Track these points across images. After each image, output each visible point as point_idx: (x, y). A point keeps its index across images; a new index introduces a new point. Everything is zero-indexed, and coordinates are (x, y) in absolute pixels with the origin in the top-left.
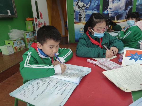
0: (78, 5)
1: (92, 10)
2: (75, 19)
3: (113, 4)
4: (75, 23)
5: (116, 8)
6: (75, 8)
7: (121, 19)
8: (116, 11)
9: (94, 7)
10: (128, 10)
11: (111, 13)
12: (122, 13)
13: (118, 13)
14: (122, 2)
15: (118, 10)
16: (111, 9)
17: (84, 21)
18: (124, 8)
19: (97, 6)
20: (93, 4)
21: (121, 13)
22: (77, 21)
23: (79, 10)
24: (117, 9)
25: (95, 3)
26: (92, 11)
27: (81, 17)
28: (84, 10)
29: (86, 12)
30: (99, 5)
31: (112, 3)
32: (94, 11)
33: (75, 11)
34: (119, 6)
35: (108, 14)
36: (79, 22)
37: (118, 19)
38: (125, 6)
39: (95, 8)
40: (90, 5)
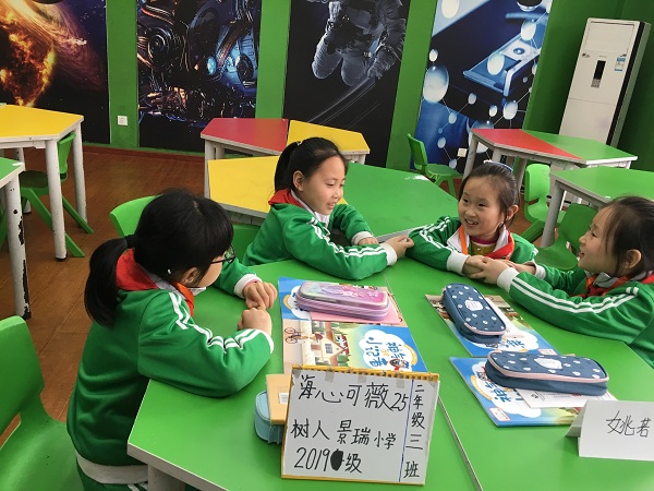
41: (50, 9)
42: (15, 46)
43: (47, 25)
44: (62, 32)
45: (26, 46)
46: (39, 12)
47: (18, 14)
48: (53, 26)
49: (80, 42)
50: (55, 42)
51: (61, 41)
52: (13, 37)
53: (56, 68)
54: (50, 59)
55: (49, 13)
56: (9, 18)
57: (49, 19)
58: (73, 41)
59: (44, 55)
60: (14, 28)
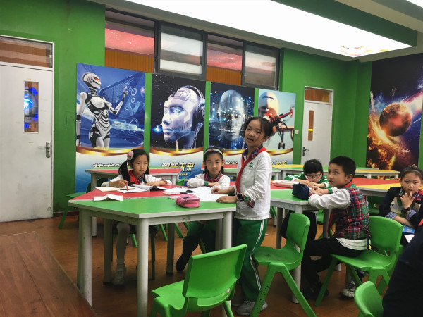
0: (91, 103)
1: (126, 120)
2: (78, 137)
3: (170, 114)
4: (78, 149)
5: (177, 122)
6: (81, 109)
7: (187, 148)
8: (177, 129)
9: (132, 114)
10: (198, 129)
11: (168, 134)
12: (188, 136)
13: (182, 134)
14: (186, 114)
15: (180, 128)
16: (167, 123)
17: (106, 146)
18: (191, 126)
19: (138, 112)
20: (129, 106)
21: (186, 135)
22: (84, 145)
23: (92, 115)
24: (179, 126)
25: (133, 106)
26: (128, 122)
27: (98, 136)
28: (106, 118)
29: (111, 123)
30: (143, 112)
31: (169, 111)
32: (132, 123)
33: (79, 117)
34: (183, 120)
35: (162, 133)
36: (91, 148)
37: (181, 148)
38: (191, 122)
39: (134, 116)
40: (122, 107)
41: (396, 138)
42: (380, 154)
43: (394, 145)
44: (400, 148)
45: (384, 154)
46: (391, 140)
47: (382, 141)
48: (396, 145)
49: (407, 151)
50: (396, 152)
51: (398, 151)
52: (380, 151)
53: (395, 163)
54: (393, 159)
55: (395, 140)
56: (379, 143)
57: (395, 142)
58: (404, 151)
59: (391, 157)
60: (380, 147)
